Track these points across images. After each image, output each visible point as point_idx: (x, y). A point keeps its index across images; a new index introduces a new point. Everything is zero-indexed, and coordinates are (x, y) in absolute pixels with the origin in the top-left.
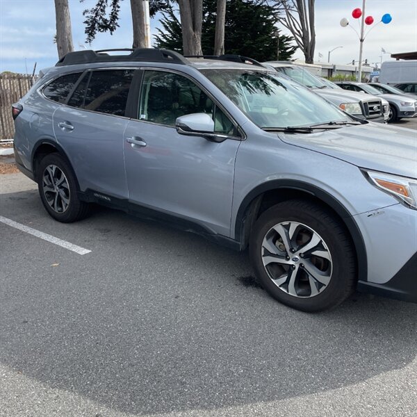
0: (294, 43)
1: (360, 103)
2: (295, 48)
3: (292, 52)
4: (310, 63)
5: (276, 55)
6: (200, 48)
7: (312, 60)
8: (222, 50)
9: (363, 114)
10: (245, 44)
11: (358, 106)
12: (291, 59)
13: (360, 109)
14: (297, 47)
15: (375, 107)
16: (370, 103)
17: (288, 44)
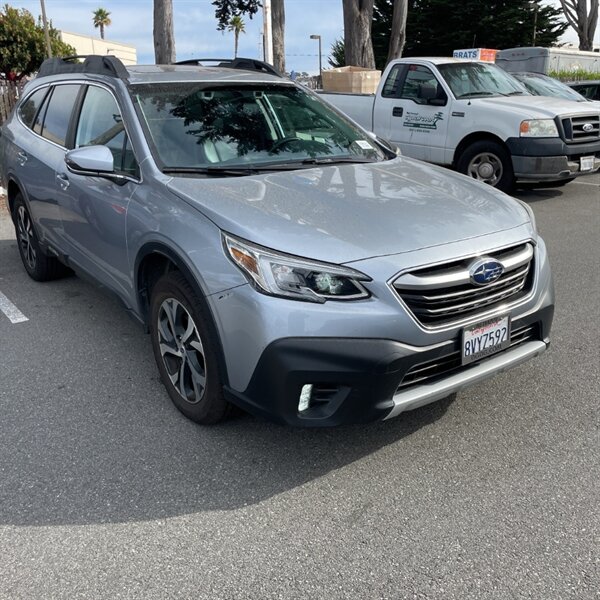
0: (563, 18)
1: (556, 120)
2: (565, 26)
3: (560, 32)
4: (587, 49)
5: (531, 37)
6: (368, 35)
7: (591, 44)
8: (401, 36)
9: (561, 137)
10: (480, 23)
11: (553, 124)
12: (558, 43)
13: (555, 129)
14: (569, 25)
15: (587, 125)
16: (575, 119)
17: (555, 19)
